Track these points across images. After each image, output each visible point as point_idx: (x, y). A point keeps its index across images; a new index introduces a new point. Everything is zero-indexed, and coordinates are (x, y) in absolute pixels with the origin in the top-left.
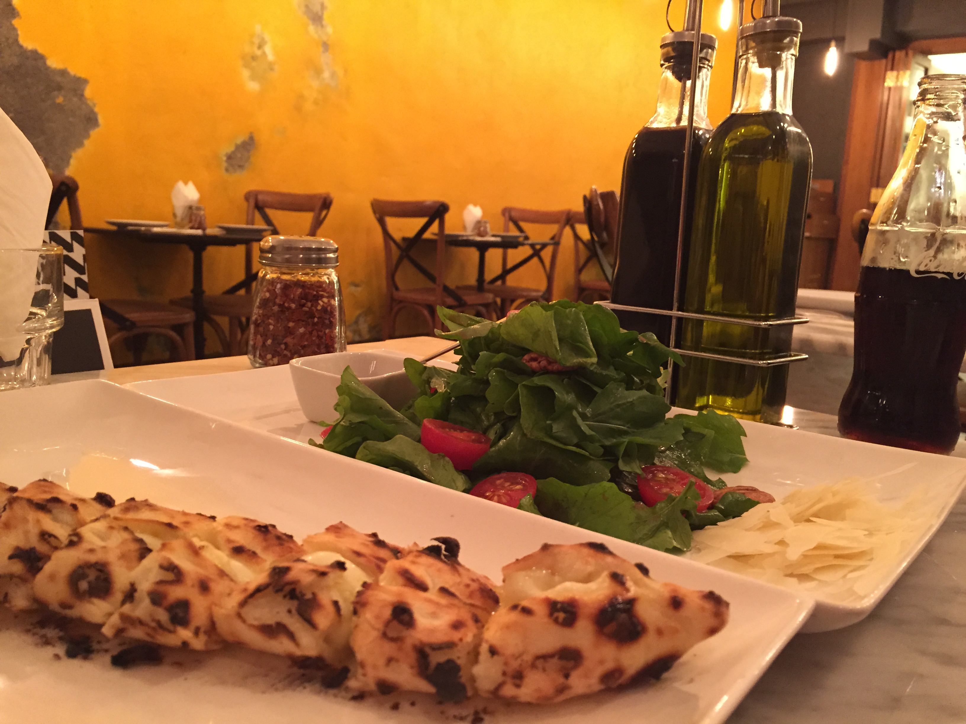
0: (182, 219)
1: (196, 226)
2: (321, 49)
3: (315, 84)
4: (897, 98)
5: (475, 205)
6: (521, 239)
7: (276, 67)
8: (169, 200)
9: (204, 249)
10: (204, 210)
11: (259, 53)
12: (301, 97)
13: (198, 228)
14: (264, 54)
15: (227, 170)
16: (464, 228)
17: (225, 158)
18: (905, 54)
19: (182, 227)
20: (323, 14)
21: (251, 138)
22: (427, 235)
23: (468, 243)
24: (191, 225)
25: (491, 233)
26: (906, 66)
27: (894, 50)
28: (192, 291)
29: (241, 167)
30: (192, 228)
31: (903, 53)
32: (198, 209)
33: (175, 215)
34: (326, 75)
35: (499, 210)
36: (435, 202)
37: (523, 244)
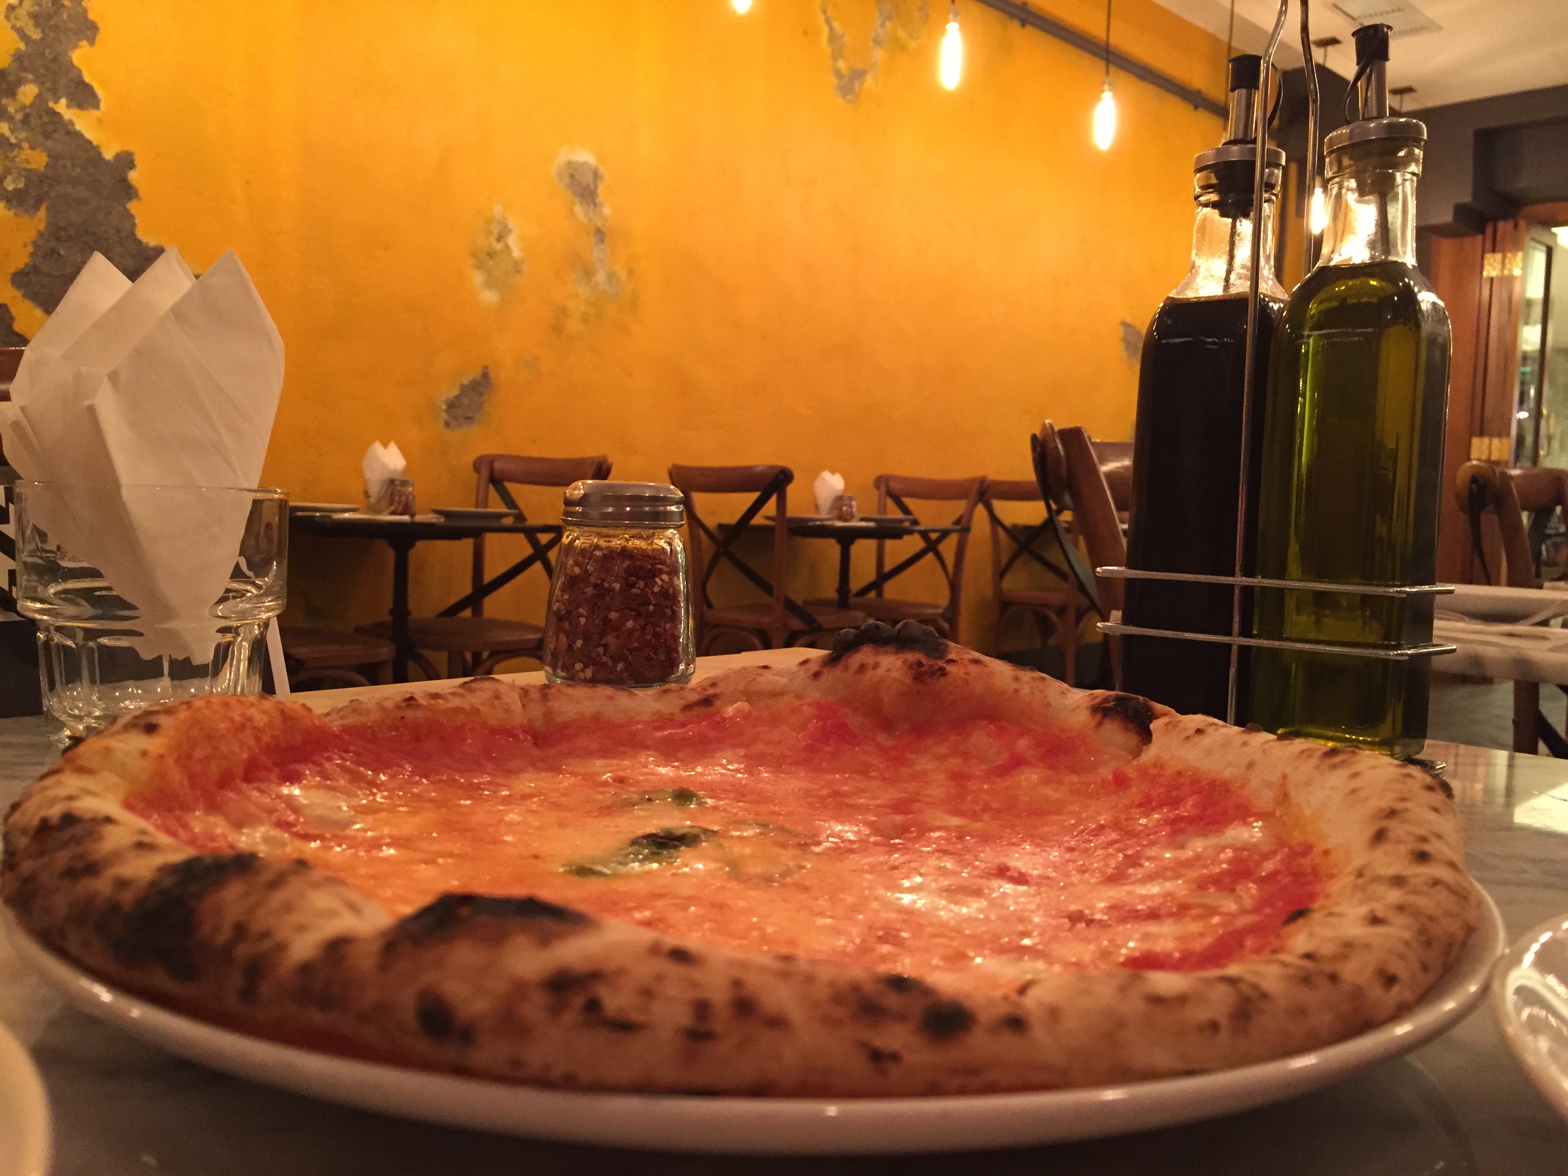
0: (378, 501)
1: (400, 509)
2: (593, 239)
3: (584, 292)
4: (1504, 295)
5: (833, 472)
6: (907, 524)
7: (525, 268)
8: (359, 471)
9: (412, 546)
10: (413, 485)
11: (499, 247)
12: (563, 311)
13: (402, 514)
14: (507, 247)
15: (447, 424)
16: (817, 507)
17: (444, 407)
18: (1513, 225)
19: (379, 512)
20: (596, 187)
21: (485, 375)
22: (758, 520)
23: (823, 531)
24: (392, 508)
25: (858, 515)
26: (1517, 245)
27: (1495, 220)
28: (392, 612)
29: (469, 419)
30: (393, 513)
31: (1510, 225)
32: (404, 483)
33: (367, 495)
34: (601, 277)
35: (871, 480)
36: (771, 467)
37: (910, 532)
